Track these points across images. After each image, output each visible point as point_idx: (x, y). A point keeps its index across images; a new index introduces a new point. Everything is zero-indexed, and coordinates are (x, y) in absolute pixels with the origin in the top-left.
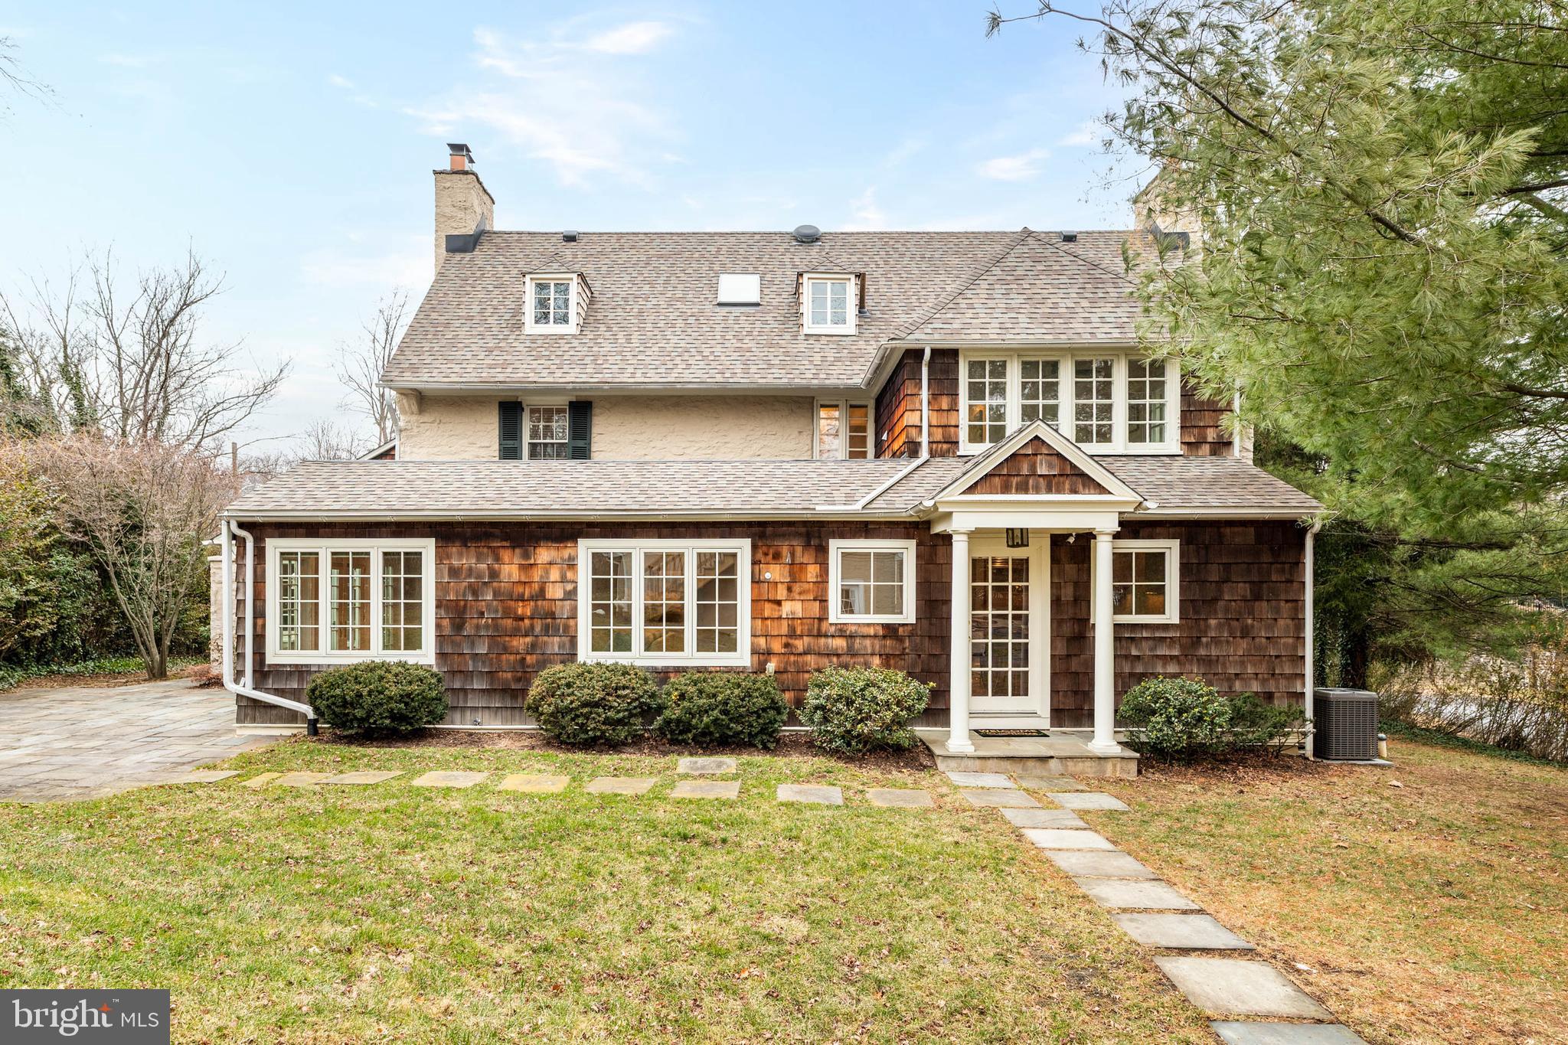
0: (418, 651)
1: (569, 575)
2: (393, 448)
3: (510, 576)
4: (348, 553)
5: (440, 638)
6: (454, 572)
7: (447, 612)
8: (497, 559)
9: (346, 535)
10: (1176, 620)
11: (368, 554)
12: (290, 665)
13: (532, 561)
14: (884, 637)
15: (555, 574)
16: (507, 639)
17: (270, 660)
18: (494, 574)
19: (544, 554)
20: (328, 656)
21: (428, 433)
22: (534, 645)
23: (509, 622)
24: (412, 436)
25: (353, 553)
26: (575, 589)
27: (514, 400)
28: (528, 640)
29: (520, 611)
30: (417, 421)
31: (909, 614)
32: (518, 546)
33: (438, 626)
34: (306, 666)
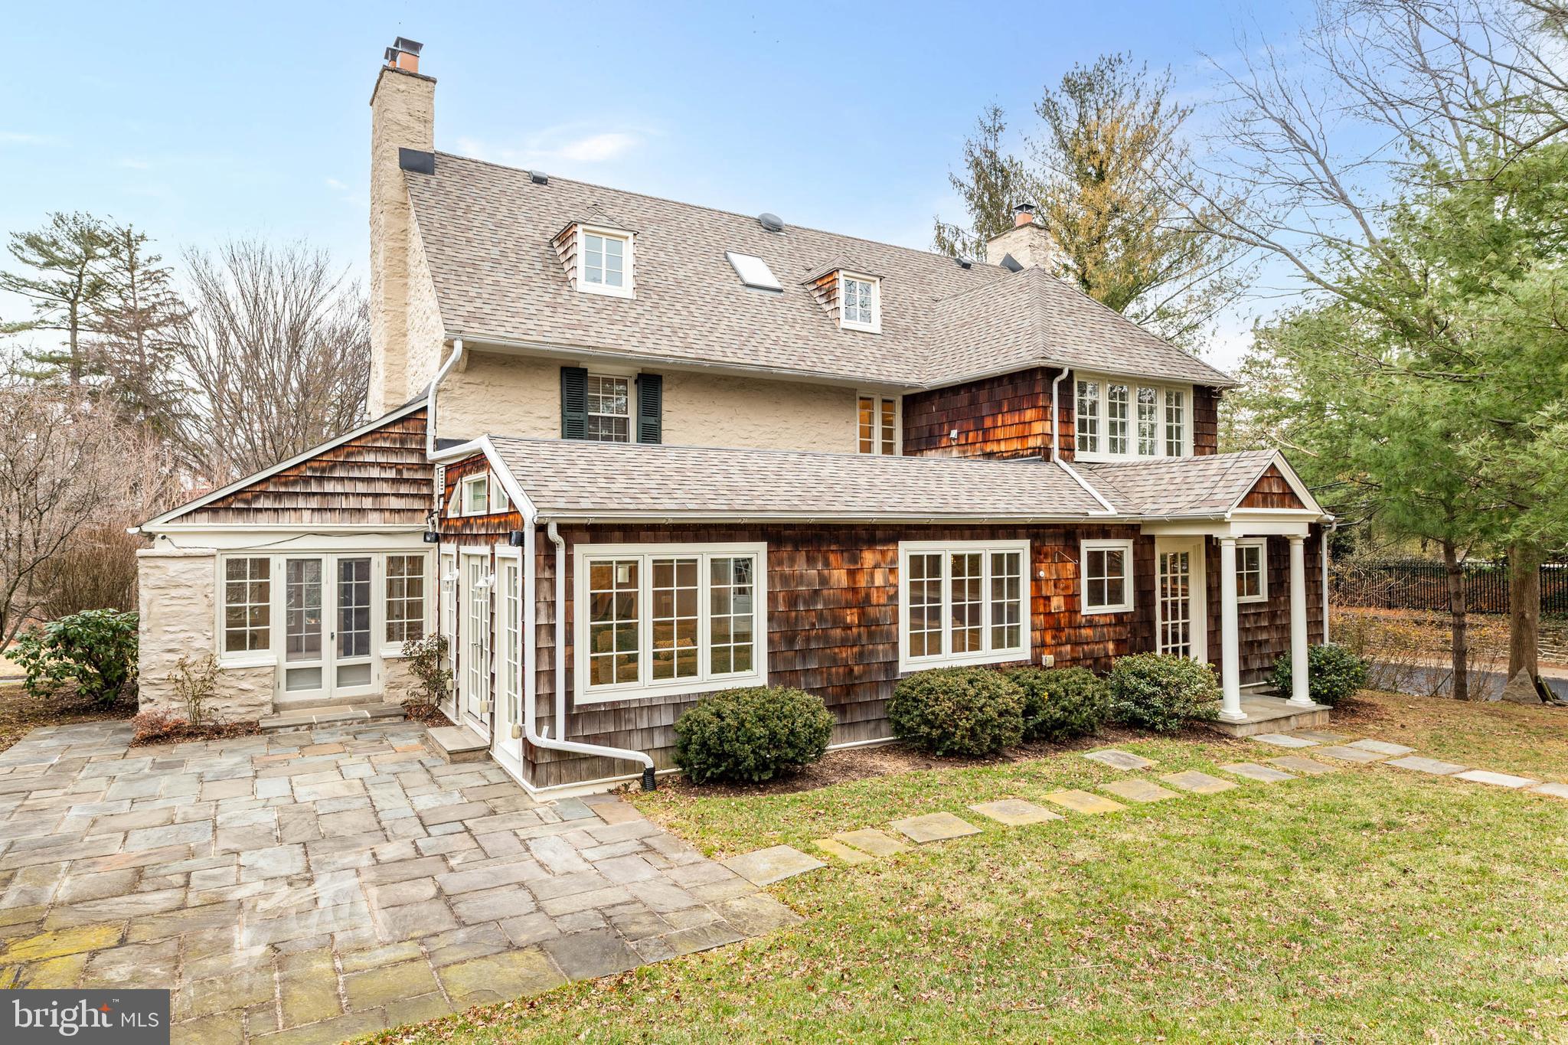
0: (747, 673)
1: (891, 579)
2: (424, 409)
3: (839, 581)
4: (672, 561)
5: (772, 655)
6: (785, 579)
7: (780, 626)
8: (827, 564)
9: (673, 539)
10: (1266, 600)
11: (695, 561)
12: (605, 704)
13: (859, 566)
14: (1115, 625)
15: (879, 580)
16: (837, 650)
17: (579, 699)
18: (824, 581)
19: (869, 558)
20: (651, 687)
21: (473, 397)
22: (861, 654)
23: (838, 633)
24: (454, 399)
25: (678, 561)
26: (897, 592)
27: (575, 365)
28: (856, 649)
29: (849, 619)
30: (460, 381)
31: (1128, 604)
32: (846, 550)
33: (770, 641)
34: (625, 702)
